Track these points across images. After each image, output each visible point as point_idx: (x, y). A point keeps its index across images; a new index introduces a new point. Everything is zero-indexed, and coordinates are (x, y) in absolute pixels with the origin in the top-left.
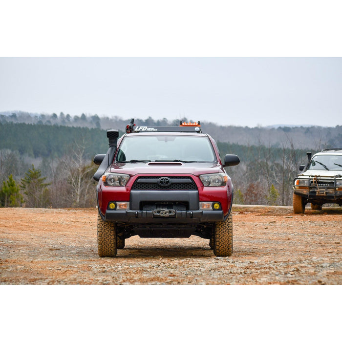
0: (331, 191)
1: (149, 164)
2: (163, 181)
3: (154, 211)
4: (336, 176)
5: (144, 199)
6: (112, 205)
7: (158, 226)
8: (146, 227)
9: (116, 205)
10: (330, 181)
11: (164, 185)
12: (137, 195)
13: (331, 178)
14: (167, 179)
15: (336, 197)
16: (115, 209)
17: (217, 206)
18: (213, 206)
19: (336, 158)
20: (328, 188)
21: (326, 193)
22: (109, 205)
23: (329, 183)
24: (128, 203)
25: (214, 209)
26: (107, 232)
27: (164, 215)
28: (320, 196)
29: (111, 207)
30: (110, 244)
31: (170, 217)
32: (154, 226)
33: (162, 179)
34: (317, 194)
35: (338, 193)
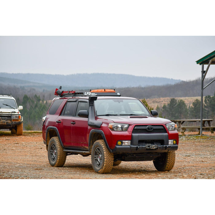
0: (9, 122)
1: (130, 117)
2: (149, 128)
3: (146, 146)
4: (12, 112)
6: (119, 143)
7: (140, 154)
8: (133, 155)
9: (122, 143)
10: (7, 115)
11: (150, 130)
12: (136, 136)
13: (8, 113)
14: (151, 127)
15: (12, 125)
16: (121, 145)
18: (173, 142)
19: (3, 100)
20: (7, 120)
21: (7, 123)
22: (117, 142)
23: (6, 116)
24: (130, 141)
25: (173, 144)
26: (110, 158)
27: (152, 148)
28: (3, 125)
29: (119, 144)
30: (111, 166)
32: (138, 154)
33: (149, 127)
34: (1, 124)
35: (14, 123)
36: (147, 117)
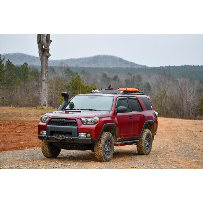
3: (56, 136)
5: (52, 130)
11: (62, 123)
12: (49, 127)
14: (63, 120)
16: (42, 134)
17: (89, 135)
18: (86, 135)
24: (46, 131)
25: (87, 137)
27: (59, 139)
31: (63, 140)
33: (61, 120)
36: (80, 112)
